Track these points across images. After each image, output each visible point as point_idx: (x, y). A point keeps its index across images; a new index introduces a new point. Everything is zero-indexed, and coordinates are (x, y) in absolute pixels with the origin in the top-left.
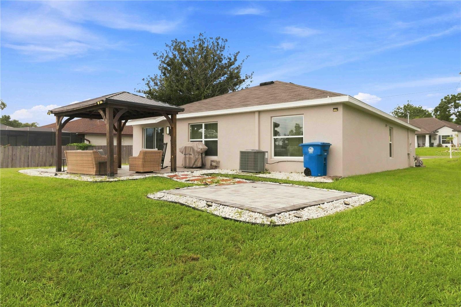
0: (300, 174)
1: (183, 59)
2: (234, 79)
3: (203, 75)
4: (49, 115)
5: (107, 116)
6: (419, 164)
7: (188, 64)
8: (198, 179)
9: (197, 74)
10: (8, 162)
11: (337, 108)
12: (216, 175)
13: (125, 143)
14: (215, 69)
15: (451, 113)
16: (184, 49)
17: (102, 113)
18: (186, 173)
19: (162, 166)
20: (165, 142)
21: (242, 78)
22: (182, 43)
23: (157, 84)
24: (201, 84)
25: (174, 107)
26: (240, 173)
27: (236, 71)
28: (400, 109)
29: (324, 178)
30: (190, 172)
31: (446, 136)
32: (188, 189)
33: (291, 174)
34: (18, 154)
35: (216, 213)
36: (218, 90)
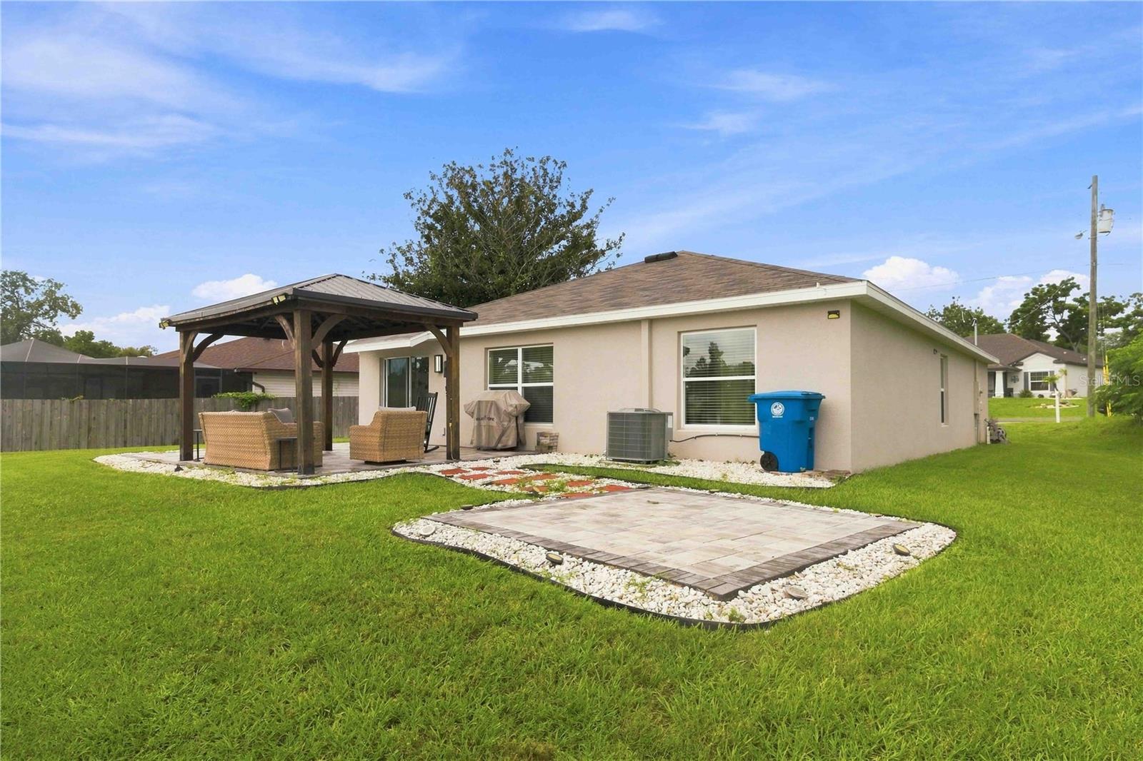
0: (749, 465)
1: (468, 206)
2: (581, 250)
3: (514, 240)
4: (164, 328)
5: (295, 331)
6: (997, 438)
7: (479, 217)
8: (512, 479)
9: (501, 238)
10: (79, 435)
11: (838, 311)
12: (554, 469)
13: (340, 391)
14: (539, 228)
15: (1047, 324)
16: (472, 184)
17: (284, 323)
18: (481, 463)
19: (426, 446)
20: (431, 390)
21: (599, 248)
22: (468, 172)
23: (412, 260)
24: (508, 260)
25: (454, 309)
26: (609, 464)
27: (585, 233)
28: (936, 315)
29: (810, 476)
30: (491, 460)
31: (1039, 374)
32: (492, 509)
33: (727, 466)
34: (102, 417)
35: (575, 584)
36: (546, 272)
